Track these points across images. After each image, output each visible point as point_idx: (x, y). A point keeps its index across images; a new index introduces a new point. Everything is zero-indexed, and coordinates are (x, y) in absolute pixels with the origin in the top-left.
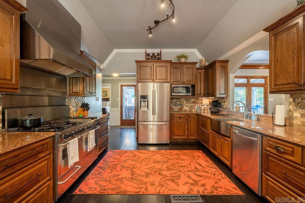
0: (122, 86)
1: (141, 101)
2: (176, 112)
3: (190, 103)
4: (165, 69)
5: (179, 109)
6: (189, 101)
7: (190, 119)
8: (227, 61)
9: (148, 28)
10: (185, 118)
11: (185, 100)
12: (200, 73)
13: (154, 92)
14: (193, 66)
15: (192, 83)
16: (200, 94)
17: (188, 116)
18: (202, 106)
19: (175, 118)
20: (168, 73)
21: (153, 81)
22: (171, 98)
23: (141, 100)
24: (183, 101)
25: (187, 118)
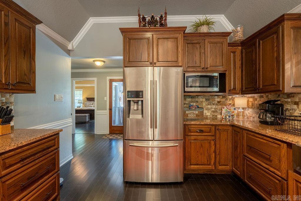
0: (111, 81)
1: (130, 101)
2: (192, 120)
3: (214, 104)
5: (197, 115)
6: (211, 101)
7: (220, 134)
10: (210, 132)
11: (204, 100)
12: (234, 52)
13: (153, 83)
14: (222, 40)
15: (221, 69)
16: (234, 89)
17: (215, 128)
18: (234, 109)
19: (191, 132)
20: (180, 50)
21: (153, 64)
22: (184, 97)
23: (129, 99)
24: (202, 102)
25: (215, 132)
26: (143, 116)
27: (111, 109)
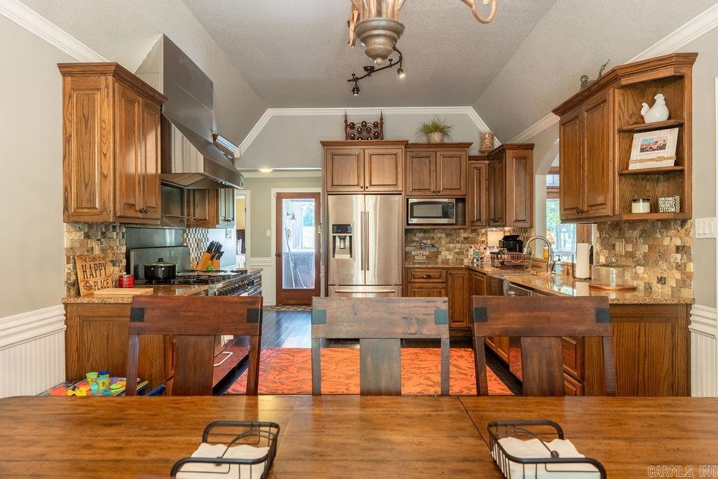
0: (280, 197)
1: (334, 237)
2: (419, 263)
3: (458, 242)
4: (393, 162)
5: (428, 257)
6: (454, 237)
7: (453, 280)
8: (530, 147)
9: (352, 78)
10: (440, 278)
11: (444, 235)
12: (479, 169)
13: (365, 215)
14: (460, 153)
15: (459, 193)
16: (479, 220)
17: (447, 273)
18: (485, 249)
19: (415, 278)
20: (400, 169)
22: (407, 231)
23: (335, 235)
24: (440, 238)
25: (447, 278)
26: (351, 257)
27: (279, 255)
